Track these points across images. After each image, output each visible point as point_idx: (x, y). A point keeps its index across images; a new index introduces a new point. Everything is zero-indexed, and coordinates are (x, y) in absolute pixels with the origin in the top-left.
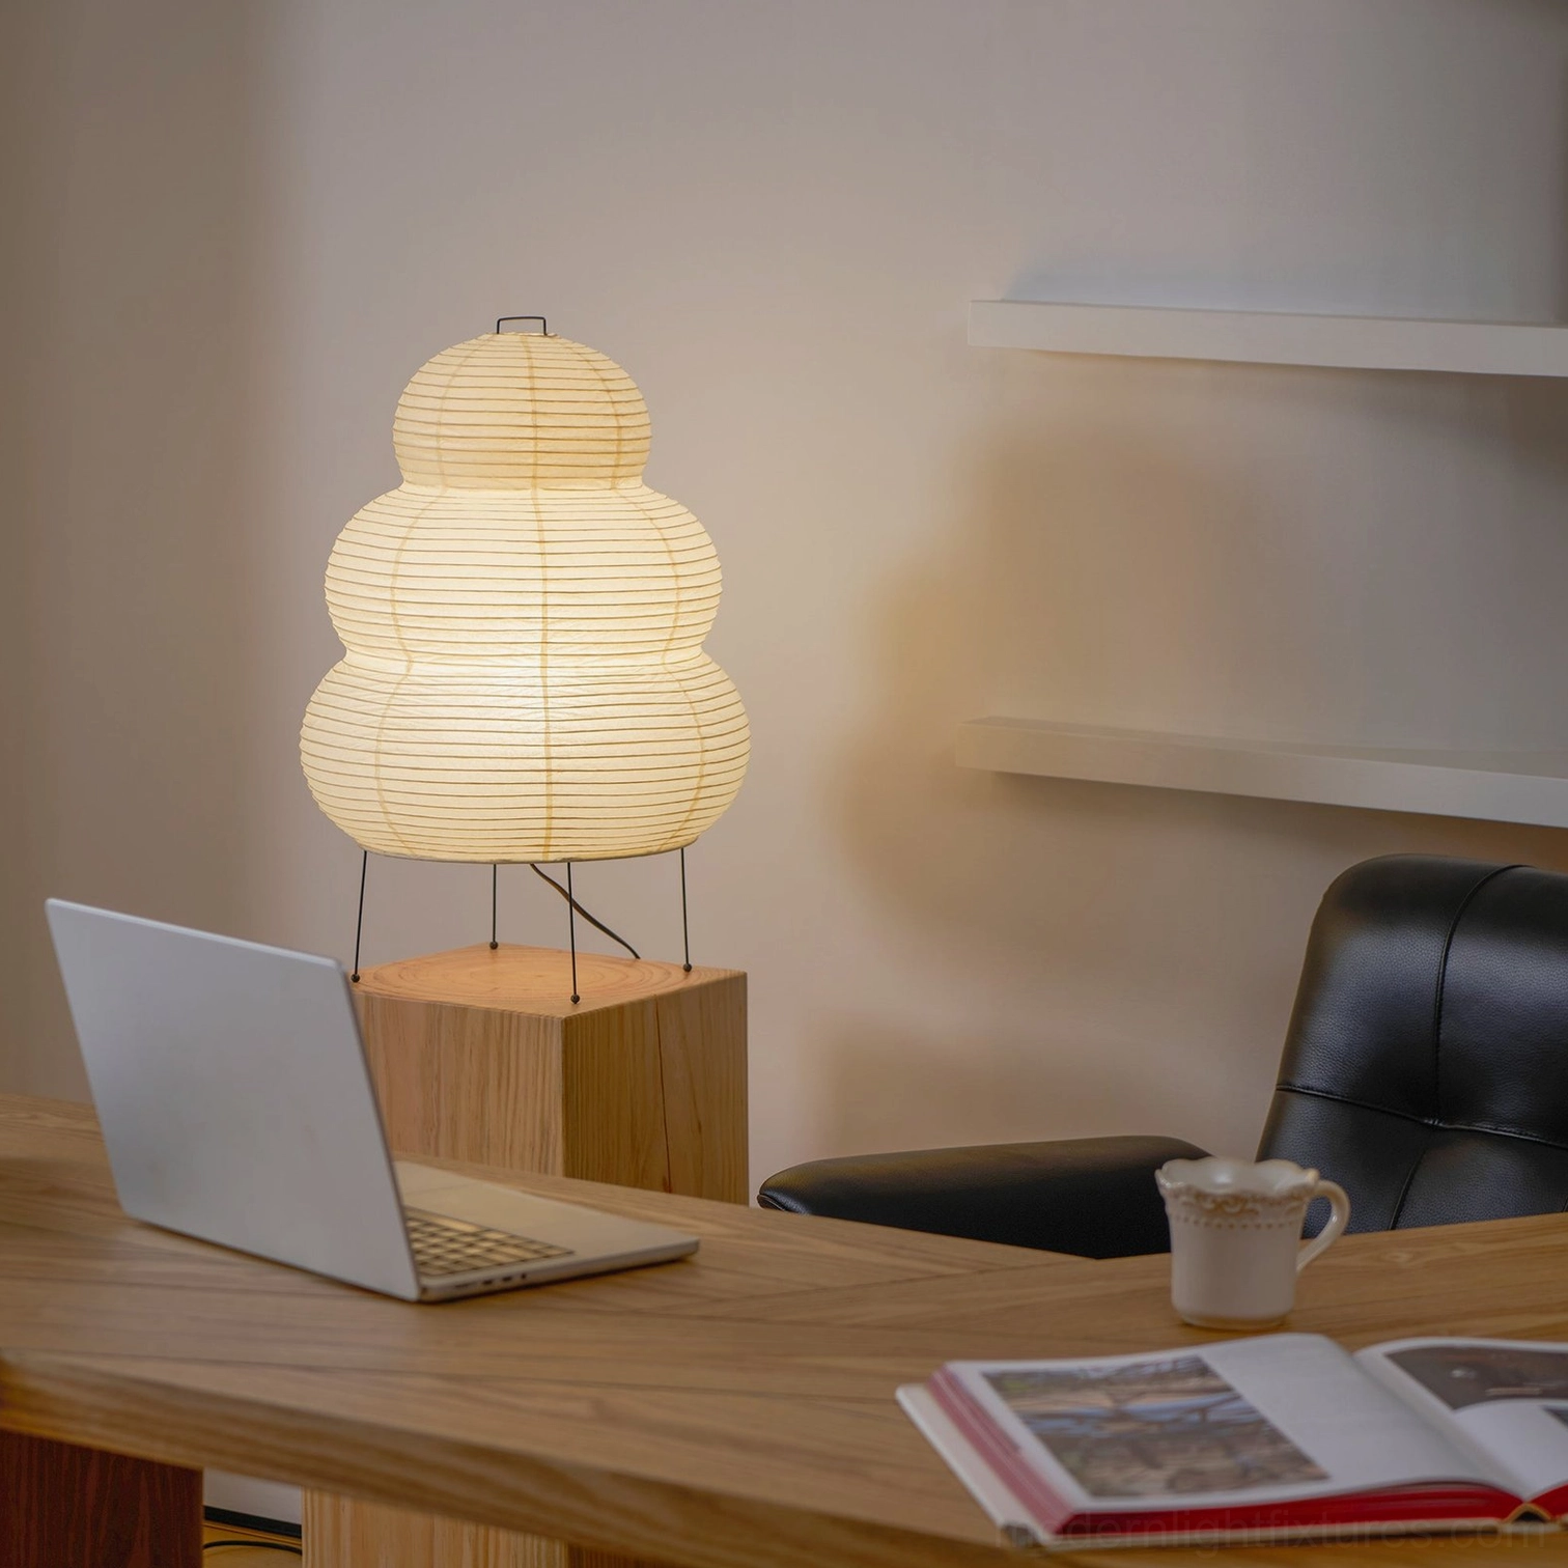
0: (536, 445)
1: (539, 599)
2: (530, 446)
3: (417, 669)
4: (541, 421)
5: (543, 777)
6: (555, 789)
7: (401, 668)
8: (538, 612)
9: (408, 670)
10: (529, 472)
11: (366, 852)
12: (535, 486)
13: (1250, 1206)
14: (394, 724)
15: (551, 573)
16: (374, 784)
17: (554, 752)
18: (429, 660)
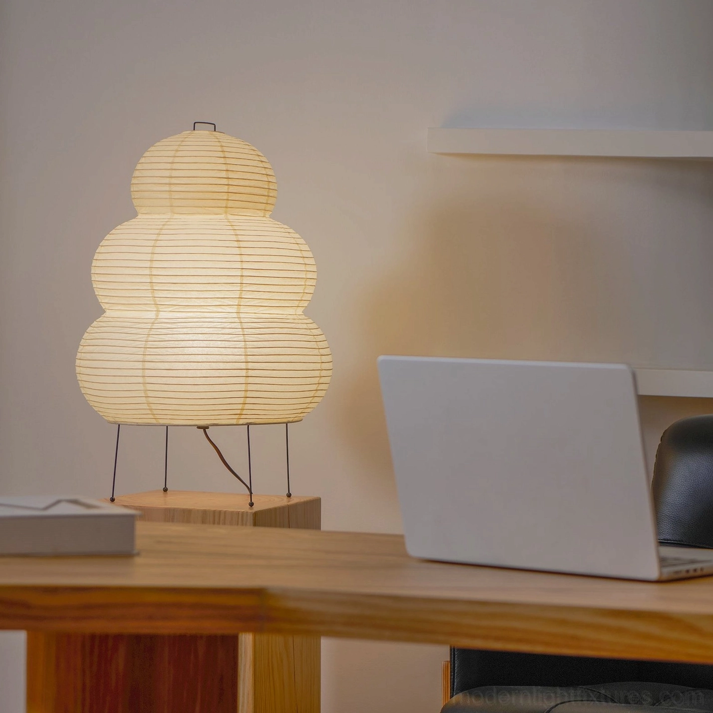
0: (228, 189)
1: (239, 273)
2: (225, 189)
3: (162, 315)
4: (231, 175)
5: (244, 373)
6: (250, 380)
7: (152, 315)
8: (238, 280)
9: (157, 316)
10: (223, 204)
11: (120, 425)
12: (226, 213)
14: (153, 345)
15: (245, 258)
16: (141, 380)
17: (250, 358)
18: (170, 309)
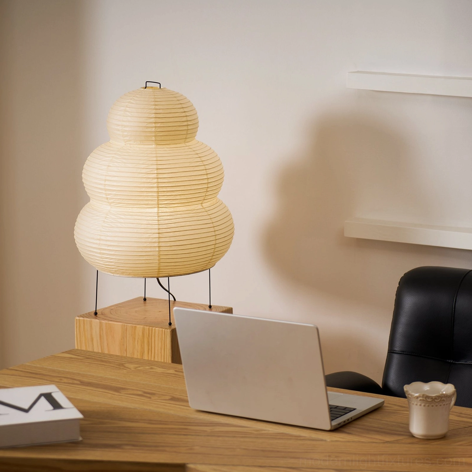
11: (97, 271)
13: (443, 399)
